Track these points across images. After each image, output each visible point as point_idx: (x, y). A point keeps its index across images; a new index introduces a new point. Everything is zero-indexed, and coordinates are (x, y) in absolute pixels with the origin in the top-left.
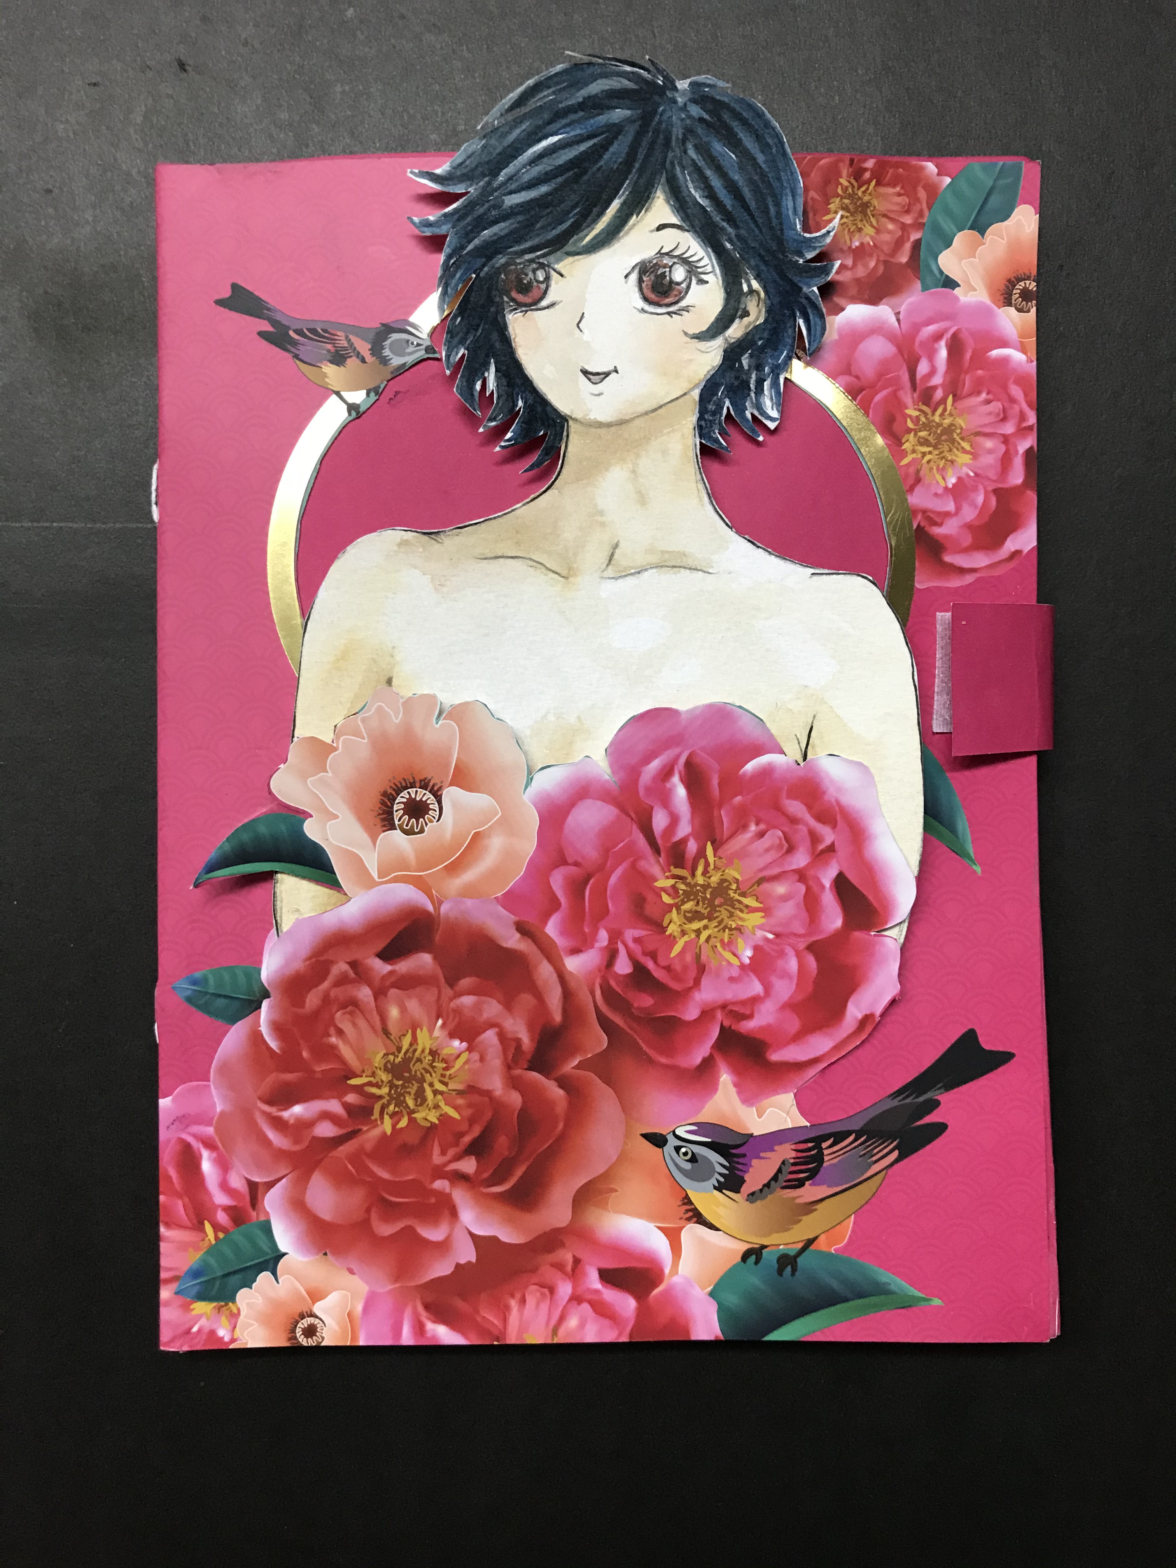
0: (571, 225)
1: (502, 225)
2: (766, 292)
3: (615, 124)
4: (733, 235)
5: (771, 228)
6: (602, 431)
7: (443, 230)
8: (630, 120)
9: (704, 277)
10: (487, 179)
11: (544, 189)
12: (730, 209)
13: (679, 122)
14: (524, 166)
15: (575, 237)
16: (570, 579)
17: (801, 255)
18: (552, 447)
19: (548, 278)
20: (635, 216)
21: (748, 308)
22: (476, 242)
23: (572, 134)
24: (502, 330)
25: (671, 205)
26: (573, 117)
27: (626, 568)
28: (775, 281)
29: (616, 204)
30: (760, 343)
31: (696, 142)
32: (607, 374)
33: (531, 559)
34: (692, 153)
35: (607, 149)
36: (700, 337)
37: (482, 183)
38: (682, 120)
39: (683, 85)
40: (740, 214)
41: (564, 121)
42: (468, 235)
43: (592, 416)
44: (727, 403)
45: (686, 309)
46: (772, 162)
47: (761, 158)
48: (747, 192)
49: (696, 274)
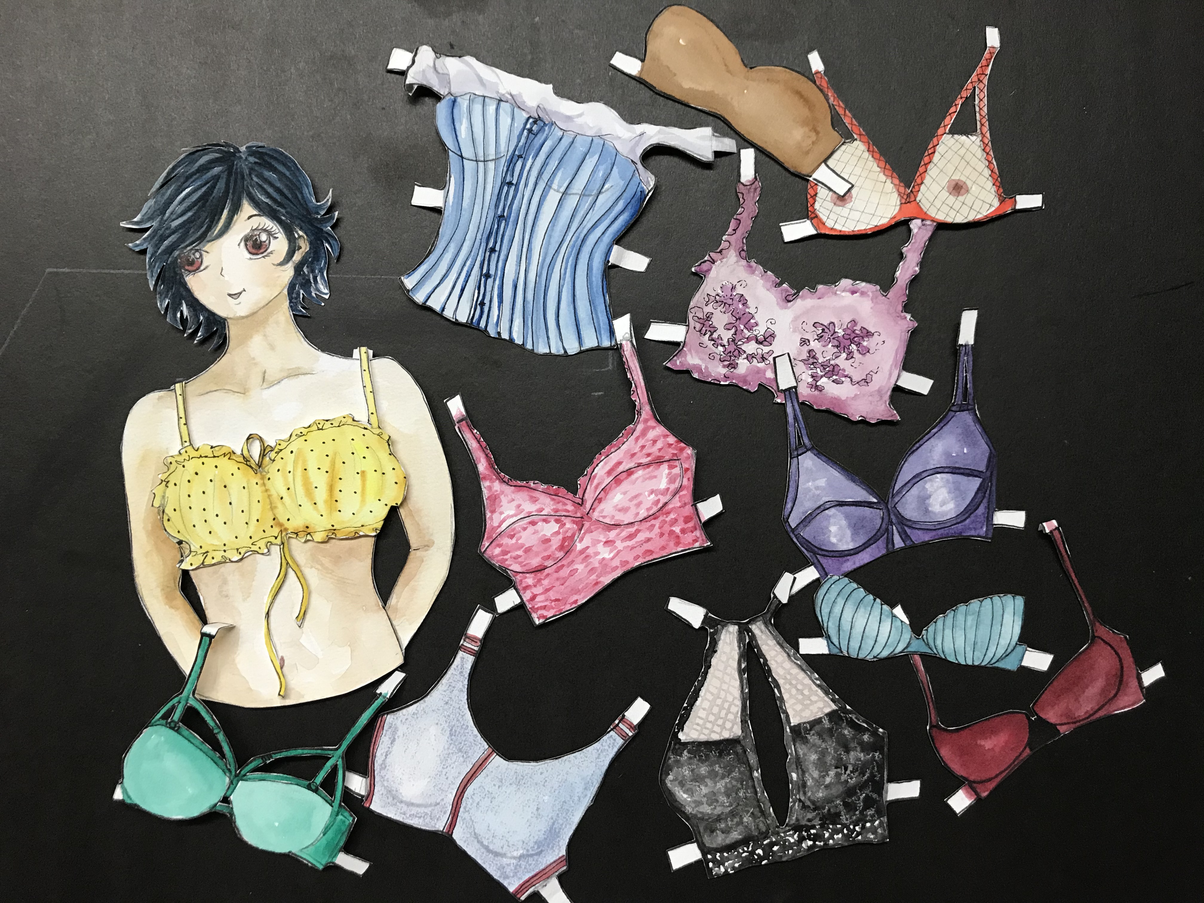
0: (206, 228)
1: (173, 236)
2: (307, 235)
3: (215, 175)
5: (301, 205)
6: (245, 320)
7: (144, 247)
8: (222, 172)
9: (276, 235)
10: (160, 217)
11: (190, 214)
12: (280, 200)
13: (246, 167)
14: (177, 206)
16: (246, 394)
17: (319, 214)
18: (222, 334)
19: (201, 256)
20: (236, 216)
21: (300, 245)
22: (162, 248)
23: (197, 185)
24: (184, 285)
25: (252, 206)
26: (195, 177)
27: (273, 382)
28: (309, 229)
29: (225, 212)
30: (310, 260)
31: (256, 173)
32: (240, 293)
33: (224, 389)
34: (255, 179)
35: (215, 188)
36: (281, 264)
37: (158, 219)
38: (246, 165)
39: (243, 149)
40: (285, 201)
41: (191, 180)
42: (157, 246)
43: (238, 315)
44: (302, 292)
45: (271, 253)
46: (293, 174)
47: (288, 173)
48: (286, 191)
49: (272, 235)
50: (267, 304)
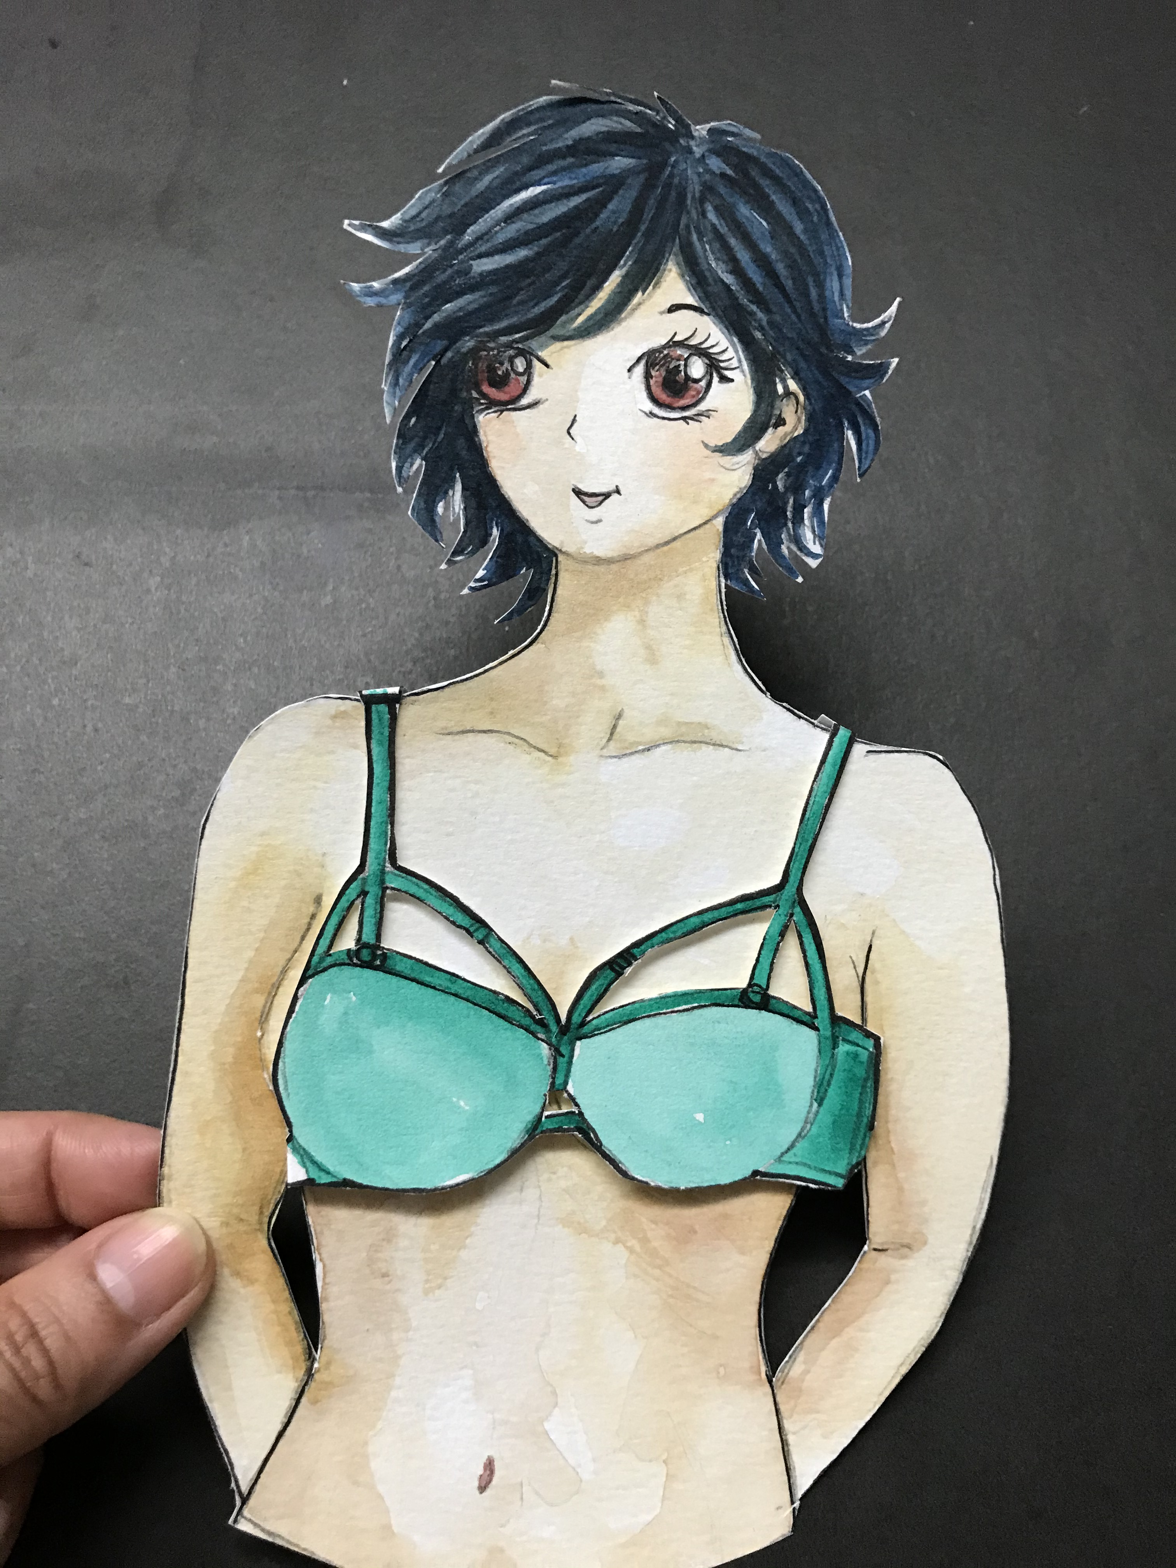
0: (558, 302)
1: (468, 297)
2: (807, 396)
3: (613, 176)
4: (764, 323)
5: (812, 314)
6: (602, 569)
7: (392, 301)
8: (633, 172)
9: (728, 374)
10: (449, 237)
11: (523, 253)
12: (761, 289)
13: (695, 178)
14: (498, 224)
15: (564, 318)
16: (560, 759)
17: (851, 351)
18: (537, 588)
19: (529, 369)
20: (640, 294)
21: (783, 416)
22: (436, 317)
23: (559, 184)
24: (472, 432)
25: (685, 280)
26: (562, 163)
27: (633, 744)
28: (817, 382)
29: (616, 277)
30: (799, 459)
31: (718, 202)
32: (607, 496)
33: (509, 734)
34: (712, 216)
35: (605, 206)
36: (724, 450)
37: (442, 242)
38: (699, 175)
39: (701, 130)
40: (773, 296)
41: (551, 167)
42: (426, 311)
43: (587, 550)
44: (759, 536)
45: (707, 414)
46: (812, 231)
47: (798, 227)
48: (781, 268)
49: (719, 370)
50: (667, 543)
